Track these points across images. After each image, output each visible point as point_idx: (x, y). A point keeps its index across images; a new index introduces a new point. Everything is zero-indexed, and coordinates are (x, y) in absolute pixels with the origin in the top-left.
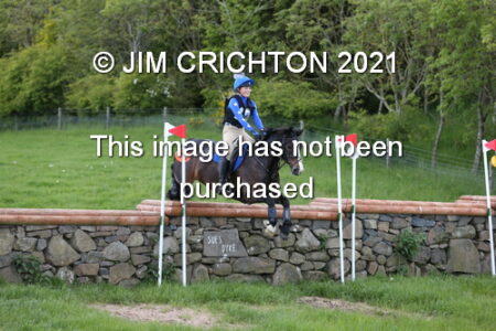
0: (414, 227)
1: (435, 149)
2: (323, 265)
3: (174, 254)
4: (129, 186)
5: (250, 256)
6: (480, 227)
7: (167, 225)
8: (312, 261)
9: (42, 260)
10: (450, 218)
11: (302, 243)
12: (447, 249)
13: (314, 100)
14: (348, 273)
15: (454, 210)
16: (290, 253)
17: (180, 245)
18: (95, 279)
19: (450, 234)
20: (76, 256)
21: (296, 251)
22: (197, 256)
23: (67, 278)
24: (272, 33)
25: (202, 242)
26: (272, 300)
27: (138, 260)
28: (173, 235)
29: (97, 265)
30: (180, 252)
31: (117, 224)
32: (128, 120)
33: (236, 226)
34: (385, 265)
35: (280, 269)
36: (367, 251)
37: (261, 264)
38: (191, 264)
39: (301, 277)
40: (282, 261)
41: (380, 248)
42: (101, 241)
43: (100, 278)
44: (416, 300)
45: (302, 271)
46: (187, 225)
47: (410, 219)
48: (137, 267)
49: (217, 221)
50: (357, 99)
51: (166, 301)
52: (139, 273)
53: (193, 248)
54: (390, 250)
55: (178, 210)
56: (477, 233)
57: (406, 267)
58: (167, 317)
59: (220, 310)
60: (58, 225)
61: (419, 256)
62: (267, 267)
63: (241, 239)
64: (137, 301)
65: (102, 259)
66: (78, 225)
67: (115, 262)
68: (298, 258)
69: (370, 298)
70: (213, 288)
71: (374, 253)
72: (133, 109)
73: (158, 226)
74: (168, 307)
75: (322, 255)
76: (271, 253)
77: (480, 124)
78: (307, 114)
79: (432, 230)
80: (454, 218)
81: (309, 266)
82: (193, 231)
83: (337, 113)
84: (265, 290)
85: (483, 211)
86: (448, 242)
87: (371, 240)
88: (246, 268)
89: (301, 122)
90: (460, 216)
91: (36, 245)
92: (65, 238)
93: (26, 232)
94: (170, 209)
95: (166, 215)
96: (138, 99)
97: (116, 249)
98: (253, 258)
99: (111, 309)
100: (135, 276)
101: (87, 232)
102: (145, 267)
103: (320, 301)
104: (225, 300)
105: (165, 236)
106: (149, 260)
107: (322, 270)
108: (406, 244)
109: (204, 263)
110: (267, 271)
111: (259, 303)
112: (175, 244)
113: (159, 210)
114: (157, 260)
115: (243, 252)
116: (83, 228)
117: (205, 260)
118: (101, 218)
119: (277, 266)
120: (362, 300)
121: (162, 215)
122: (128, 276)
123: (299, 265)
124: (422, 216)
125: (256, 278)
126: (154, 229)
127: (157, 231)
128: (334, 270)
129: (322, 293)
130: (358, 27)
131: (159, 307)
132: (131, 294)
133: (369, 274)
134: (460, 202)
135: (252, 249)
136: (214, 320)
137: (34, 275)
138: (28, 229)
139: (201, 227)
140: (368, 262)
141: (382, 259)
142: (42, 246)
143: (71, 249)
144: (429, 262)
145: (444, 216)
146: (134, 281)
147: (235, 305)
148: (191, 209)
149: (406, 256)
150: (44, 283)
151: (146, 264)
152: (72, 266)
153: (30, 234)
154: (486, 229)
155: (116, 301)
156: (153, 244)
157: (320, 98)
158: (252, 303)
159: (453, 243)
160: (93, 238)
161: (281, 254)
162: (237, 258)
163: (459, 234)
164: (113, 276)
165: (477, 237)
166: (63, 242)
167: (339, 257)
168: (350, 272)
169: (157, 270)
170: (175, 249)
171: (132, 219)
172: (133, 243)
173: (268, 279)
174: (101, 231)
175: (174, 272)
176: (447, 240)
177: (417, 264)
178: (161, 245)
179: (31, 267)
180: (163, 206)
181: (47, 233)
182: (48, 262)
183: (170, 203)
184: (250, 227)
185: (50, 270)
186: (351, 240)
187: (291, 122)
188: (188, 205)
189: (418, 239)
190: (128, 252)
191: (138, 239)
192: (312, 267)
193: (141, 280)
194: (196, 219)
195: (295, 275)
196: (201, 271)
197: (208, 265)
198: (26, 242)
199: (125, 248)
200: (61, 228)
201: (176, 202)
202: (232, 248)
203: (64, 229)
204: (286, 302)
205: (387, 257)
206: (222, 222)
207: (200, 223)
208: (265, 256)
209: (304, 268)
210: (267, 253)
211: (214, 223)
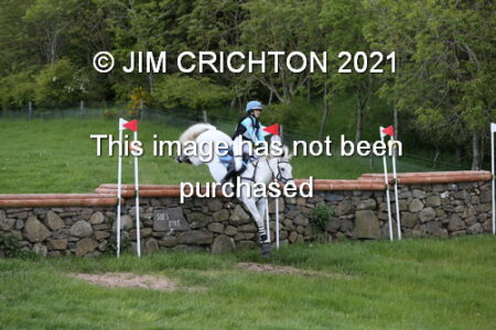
0: (326, 201)
2: (252, 235)
3: (130, 229)
4: (67, 171)
5: (192, 229)
6: (379, 199)
7: (123, 206)
8: (243, 232)
9: (20, 237)
10: (355, 193)
11: (235, 218)
12: (353, 219)
13: (214, 93)
14: (273, 241)
15: (359, 186)
16: (225, 226)
17: (135, 221)
18: (64, 252)
19: (355, 207)
20: (48, 234)
21: (230, 224)
22: (148, 231)
23: (41, 252)
24: (174, 36)
25: (152, 219)
26: (216, 267)
27: (100, 235)
28: (128, 213)
29: (65, 241)
30: (135, 228)
31: (82, 206)
32: (48, 112)
33: (179, 204)
34: (304, 234)
35: (217, 239)
36: (288, 222)
37: (200, 236)
38: (144, 238)
39: (235, 246)
40: (219, 234)
41: (299, 220)
42: (69, 220)
43: (68, 251)
44: (335, 262)
45: (236, 241)
46: (140, 205)
47: (323, 195)
48: (99, 242)
49: (164, 200)
50: (251, 91)
51: (128, 270)
52: (101, 246)
53: (145, 225)
54: (307, 221)
55: (132, 192)
56: (378, 205)
57: (320, 235)
58: (132, 283)
59: (175, 275)
60: (32, 207)
61: (332, 225)
62: (206, 239)
63: (185, 215)
64: (103, 270)
65: (70, 235)
66: (49, 207)
67: (80, 238)
68: (232, 230)
69: (296, 263)
70: (164, 257)
71: (294, 224)
72: (53, 103)
73: (116, 206)
74: (131, 274)
75: (251, 227)
76: (209, 227)
77: (359, 111)
78: (209, 106)
79: (341, 203)
80: (359, 193)
81: (241, 236)
82: (145, 210)
84: (209, 258)
85: (382, 187)
86: (354, 213)
87: (291, 213)
88: (189, 240)
89: (205, 112)
90: (364, 191)
91: (15, 224)
92: (39, 218)
93: (7, 214)
94: (125, 191)
95: (122, 196)
96: (57, 94)
97: (82, 226)
98: (194, 232)
99: (82, 276)
100: (97, 249)
101: (57, 213)
102: (106, 242)
103: (254, 266)
104: (177, 268)
105: (122, 214)
106: (109, 235)
107: (252, 240)
108: (320, 216)
109: (154, 236)
110: (207, 242)
111: (206, 270)
112: (130, 221)
113: (116, 193)
114: (116, 235)
115: (186, 226)
116: (54, 209)
117: (155, 234)
118: (68, 201)
119: (214, 238)
120: (289, 264)
121: (119, 196)
122: (91, 250)
123: (233, 236)
124: (333, 192)
125: (198, 249)
126: (112, 209)
127: (115, 211)
129: (255, 259)
131: (124, 275)
132: (98, 264)
133: (290, 242)
134: (361, 179)
135: (194, 223)
136: (172, 284)
137: (15, 250)
138: (8, 211)
139: (151, 206)
140: (289, 232)
141: (300, 228)
142: (19, 226)
143: (44, 228)
144: (339, 230)
145: (350, 192)
146: (97, 253)
147: (188, 272)
148: (142, 191)
149: (320, 226)
150: (23, 257)
151: (107, 239)
152: (45, 242)
153: (10, 216)
154: (384, 201)
155: (86, 271)
156: (112, 221)
157: (219, 91)
158: (200, 269)
159: (358, 214)
160: (63, 218)
161: (217, 227)
162: (181, 231)
163: (362, 206)
164: (79, 250)
165: (377, 208)
166: (37, 222)
168: (275, 240)
169: (116, 244)
170: (130, 226)
171: (95, 201)
172: (96, 221)
173: (208, 249)
174: (69, 212)
175: (130, 245)
176: (353, 211)
177: (329, 232)
178: (120, 223)
179: (11, 243)
180: (119, 189)
181: (24, 215)
182: (25, 239)
183: (126, 186)
184: (191, 205)
185: (28, 246)
186: (275, 214)
187: (196, 112)
188: (140, 189)
189: (330, 211)
190: (91, 230)
191: (99, 217)
192: (243, 237)
193: (103, 252)
194: (147, 200)
195: (230, 245)
196: (152, 244)
197: (158, 238)
198: (7, 223)
199: (89, 225)
200: (36, 210)
201: (131, 185)
202: (177, 223)
203: (38, 211)
204: (228, 268)
205: (304, 227)
206: (168, 201)
207: (150, 203)
208: (205, 229)
209: (237, 238)
210: (206, 227)
211: (162, 202)
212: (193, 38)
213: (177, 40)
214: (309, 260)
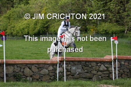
2: (108, 75)
3: (62, 73)
5: (85, 73)
7: (60, 64)
8: (104, 74)
9: (22, 74)
11: (101, 69)
14: (115, 78)
16: (97, 72)
17: (64, 70)
18: (38, 80)
20: (32, 73)
21: (99, 71)
22: (69, 73)
23: (30, 80)
25: (70, 69)
27: (51, 74)
28: (61, 67)
29: (39, 76)
30: (64, 72)
31: (45, 64)
33: (81, 64)
34: (127, 75)
35: (94, 76)
36: (121, 71)
37: (88, 75)
38: (67, 75)
39: (101, 79)
40: (95, 74)
41: (125, 70)
42: (40, 69)
43: (40, 80)
45: (101, 77)
46: (66, 64)
48: (51, 76)
49: (75, 62)
52: (52, 78)
53: (68, 71)
54: (128, 70)
60: (26, 64)
62: (91, 76)
63: (82, 68)
65: (40, 74)
66: (33, 64)
67: (44, 75)
68: (100, 73)
75: (107, 72)
76: (92, 72)
82: (68, 66)
87: (122, 68)
88: (84, 76)
91: (20, 70)
92: (29, 68)
93: (17, 66)
94: (60, 59)
95: (59, 61)
97: (45, 71)
98: (86, 73)
100: (50, 79)
101: (36, 66)
102: (53, 76)
105: (59, 67)
106: (54, 74)
107: (107, 77)
110: (90, 77)
112: (62, 69)
113: (57, 60)
114: (57, 74)
115: (83, 72)
117: (71, 74)
118: (40, 62)
119: (93, 76)
121: (58, 61)
122: (48, 79)
123: (100, 75)
125: (87, 80)
126: (56, 65)
128: (111, 77)
133: (122, 78)
135: (86, 71)
137: (20, 79)
138: (18, 66)
139: (70, 64)
140: (122, 74)
141: (126, 73)
142: (22, 70)
143: (31, 71)
146: (50, 80)
148: (67, 59)
150: (23, 81)
152: (31, 76)
156: (56, 70)
160: (38, 68)
161: (95, 72)
162: (81, 73)
164: (43, 79)
166: (28, 69)
167: (112, 73)
169: (57, 77)
170: (62, 71)
171: (49, 62)
172: (49, 70)
173: (91, 80)
174: (40, 66)
175: (62, 78)
179: (19, 77)
180: (58, 58)
181: (24, 67)
182: (24, 75)
183: (61, 57)
184: (85, 64)
185: (25, 77)
186: (116, 68)
188: (66, 58)
190: (48, 72)
191: (51, 68)
192: (104, 76)
193: (52, 80)
194: (68, 62)
195: (99, 78)
196: (70, 77)
197: (73, 75)
198: (17, 69)
199: (47, 71)
200: (28, 65)
201: (62, 57)
202: (80, 70)
203: (29, 66)
205: (128, 73)
206: (76, 63)
207: (70, 63)
208: (90, 73)
209: (102, 76)
210: (90, 72)
211: (74, 63)
214: (125, 84)
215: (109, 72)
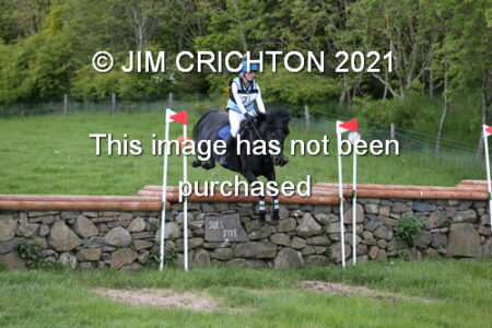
0: (415, 211)
1: (439, 133)
2: (324, 249)
3: (175, 239)
4: (133, 172)
5: (251, 240)
6: (481, 210)
7: (169, 211)
8: (313, 245)
9: (45, 245)
10: (451, 203)
11: (304, 228)
12: (447, 233)
13: (319, 85)
14: (349, 257)
15: (455, 194)
16: (291, 238)
17: (182, 230)
18: (100, 264)
19: (451, 218)
20: (79, 242)
21: (297, 236)
22: (198, 241)
23: (69, 263)
24: (277, 19)
25: (203, 227)
26: (272, 284)
27: (140, 245)
28: (174, 220)
29: (99, 250)
30: (182, 237)
31: (120, 210)
32: (133, 105)
33: (237, 211)
34: (386, 249)
35: (281, 253)
36: (368, 235)
37: (261, 248)
38: (193, 249)
39: (302, 261)
40: (283, 246)
41: (381, 233)
42: (103, 227)
44: (416, 283)
45: (304, 256)
46: (189, 211)
47: (411, 203)
48: (139, 252)
49: (218, 206)
50: (361, 84)
51: (167, 286)
52: (141, 258)
53: (194, 234)
54: (391, 234)
56: (479, 217)
57: (406, 251)
58: (168, 301)
59: (220, 294)
60: (60, 211)
61: (422, 239)
62: (269, 252)
63: (243, 224)
64: (138, 286)
65: (105, 244)
66: (80, 211)
67: (117, 247)
68: (298, 243)
69: (370, 282)
70: (214, 272)
71: (375, 237)
72: (139, 95)
73: (160, 212)
74: (170, 291)
75: (323, 240)
76: (272, 238)
77: (484, 107)
78: (312, 100)
79: (432, 215)
80: (455, 203)
81: (309, 250)
82: (195, 216)
83: (342, 98)
84: (267, 274)
85: (484, 196)
86: (449, 227)
87: (372, 224)
88: (247, 253)
89: (306, 107)
90: (461, 200)
91: (39, 230)
92: (67, 223)
93: (29, 218)
94: (171, 194)
95: (168, 200)
96: (143, 85)
97: (118, 235)
98: (254, 243)
99: (114, 294)
100: (137, 261)
101: (89, 218)
102: (147, 252)
103: (321, 284)
104: (226, 284)
105: (167, 221)
106: (151, 245)
107: (324, 254)
108: (406, 229)
109: (205, 248)
110: (269, 256)
111: (260, 287)
112: (177, 229)
113: (161, 196)
114: (159, 245)
115: (244, 237)
116: (86, 214)
117: (206, 245)
118: (103, 204)
119: (278, 251)
120: (362, 284)
121: (164, 200)
122: (130, 261)
123: (300, 250)
124: (423, 200)
125: (258, 264)
126: (155, 214)
127: (159, 217)
128: (334, 254)
129: (323, 277)
130: (363, 12)
131: (160, 292)
132: (133, 278)
133: (370, 258)
134: (460, 187)
135: (254, 234)
136: (214, 304)
137: (37, 260)
138: (30, 215)
139: (202, 212)
140: (369, 247)
141: (382, 243)
142: (44, 230)
143: (73, 235)
144: (430, 246)
145: (442, 201)
146: (136, 266)
147: (235, 290)
149: (406, 240)
150: (47, 268)
151: (148, 249)
152: (74, 251)
153: (32, 220)
154: (487, 213)
155: (118, 286)
156: (155, 229)
157: (325, 83)
158: (252, 287)
159: (453, 227)
160: (96, 224)
161: (282, 239)
162: (238, 243)
163: (460, 218)
164: (114, 261)
165: (477, 221)
166: (65, 228)
167: (339, 241)
168: (351, 256)
169: (159, 256)
170: (177, 235)
171: (134, 205)
172: (135, 229)
173: (270, 264)
174: (103, 217)
175: (176, 257)
176: (447, 224)
177: (417, 248)
178: (164, 230)
179: (34, 252)
180: (164, 192)
181: (50, 219)
182: (50, 247)
183: (172, 188)
185: (53, 255)
186: (352, 225)
187: (296, 107)
189: (418, 223)
190: (130, 237)
191: (139, 224)
192: (313, 251)
193: (143, 264)
194: (197, 204)
195: (296, 259)
196: (202, 256)
197: (210, 250)
198: (29, 228)
199: (127, 233)
200: (63, 213)
202: (233, 233)
203: (67, 215)
204: (287, 287)
205: (388, 241)
206: (223, 207)
207: (201, 208)
208: (267, 240)
209: (305, 252)
210: (269, 238)
211: (216, 208)
212: (297, 22)
213: (279, 24)
215: (329, 238)
